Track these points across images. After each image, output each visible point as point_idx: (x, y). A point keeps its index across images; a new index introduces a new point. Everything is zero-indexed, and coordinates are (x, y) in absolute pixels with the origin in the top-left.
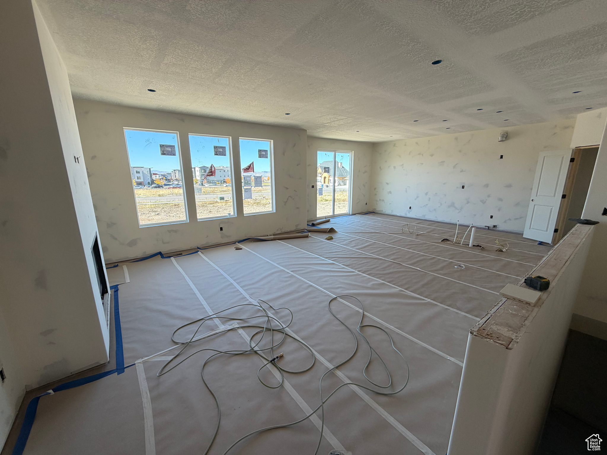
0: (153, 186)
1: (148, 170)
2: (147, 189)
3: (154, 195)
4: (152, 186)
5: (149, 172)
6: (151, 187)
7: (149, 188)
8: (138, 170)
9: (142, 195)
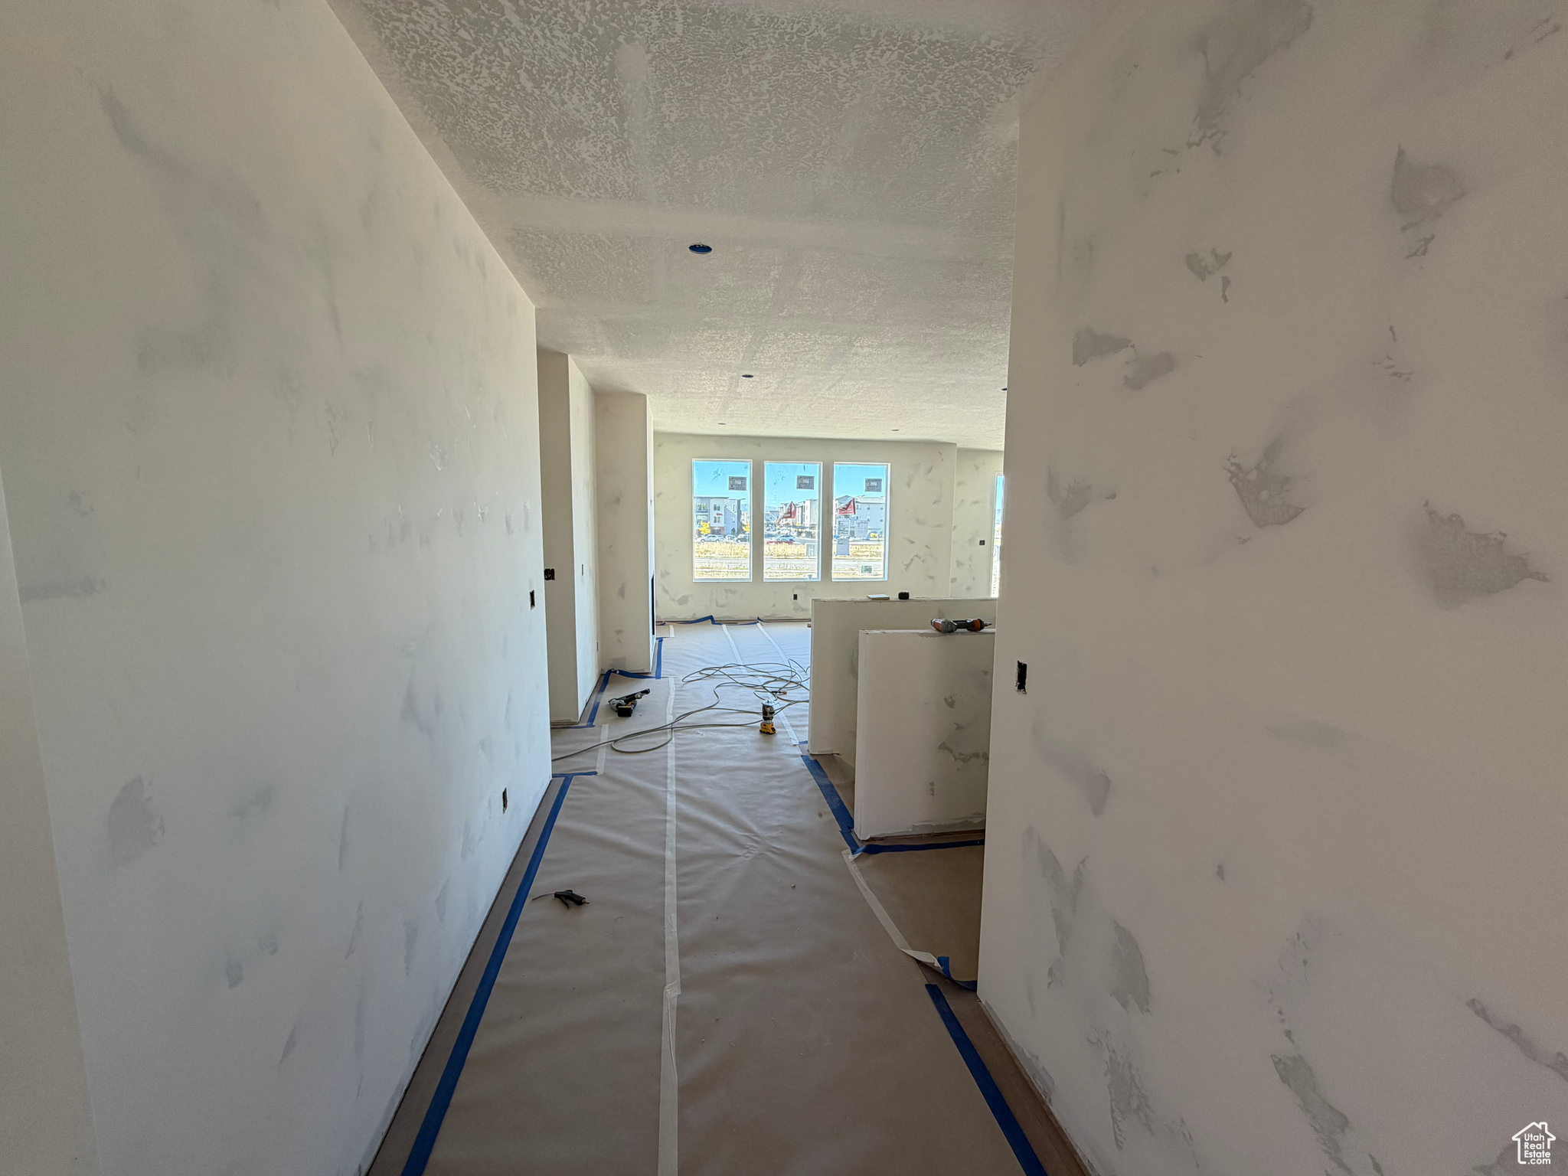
0: (741, 536)
1: (736, 504)
2: (727, 543)
3: (737, 554)
4: (739, 537)
5: (736, 509)
6: (736, 539)
7: (731, 541)
8: (718, 503)
9: (717, 553)
